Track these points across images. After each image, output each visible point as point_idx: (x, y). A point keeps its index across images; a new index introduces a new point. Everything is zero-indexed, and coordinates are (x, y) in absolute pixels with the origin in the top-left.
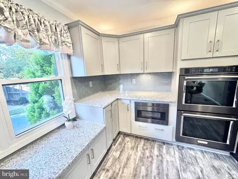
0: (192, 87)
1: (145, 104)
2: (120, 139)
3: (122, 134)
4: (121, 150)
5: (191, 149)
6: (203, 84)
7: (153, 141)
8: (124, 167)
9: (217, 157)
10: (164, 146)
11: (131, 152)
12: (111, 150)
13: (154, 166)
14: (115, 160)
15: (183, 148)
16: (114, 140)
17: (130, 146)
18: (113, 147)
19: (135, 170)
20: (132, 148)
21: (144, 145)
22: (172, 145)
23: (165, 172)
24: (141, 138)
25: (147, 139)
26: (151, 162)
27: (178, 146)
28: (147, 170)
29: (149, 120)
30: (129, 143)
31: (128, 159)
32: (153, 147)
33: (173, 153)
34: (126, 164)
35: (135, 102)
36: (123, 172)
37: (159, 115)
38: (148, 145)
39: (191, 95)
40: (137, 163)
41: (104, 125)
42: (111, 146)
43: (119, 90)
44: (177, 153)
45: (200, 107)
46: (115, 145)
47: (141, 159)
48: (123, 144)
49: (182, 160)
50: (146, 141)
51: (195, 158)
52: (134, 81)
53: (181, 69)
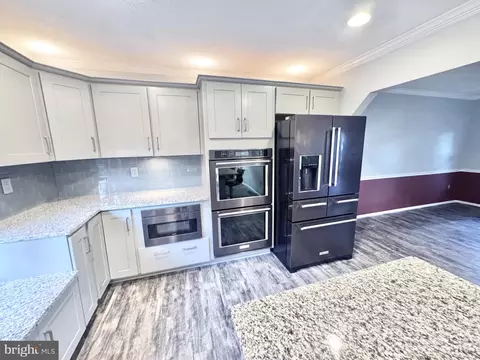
0: (232, 176)
1: (161, 212)
2: (114, 296)
3: (117, 284)
4: (120, 313)
5: (233, 262)
6: (243, 171)
7: (182, 272)
8: (133, 337)
9: (260, 259)
10: (200, 273)
11: (142, 307)
12: (95, 325)
13: (187, 307)
14: (109, 336)
15: (225, 264)
16: (100, 302)
17: (139, 299)
18: (101, 317)
19: (156, 329)
20: (145, 300)
21: (168, 285)
22: (210, 266)
23: (203, 307)
24: (160, 275)
25: (171, 273)
26: (182, 304)
27: (218, 265)
28: (177, 319)
29: (173, 238)
30: (137, 294)
31: (139, 321)
32: (182, 282)
33: (212, 277)
34: (136, 331)
35: (142, 212)
36: (131, 346)
37: (186, 226)
38: (175, 281)
39: (231, 187)
40: (157, 317)
41: (73, 274)
42: (94, 316)
43: (98, 193)
44: (218, 275)
45: (243, 201)
46: (103, 311)
47: (165, 309)
48: (124, 302)
49: (224, 280)
50: (170, 277)
51: (239, 271)
52: (134, 171)
53: (211, 152)
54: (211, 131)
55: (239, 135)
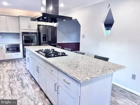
22: (22, 60)
24: (9, 61)
25: (12, 61)
52: (0, 36)
53: (22, 32)
54: (22, 27)
55: (29, 29)
